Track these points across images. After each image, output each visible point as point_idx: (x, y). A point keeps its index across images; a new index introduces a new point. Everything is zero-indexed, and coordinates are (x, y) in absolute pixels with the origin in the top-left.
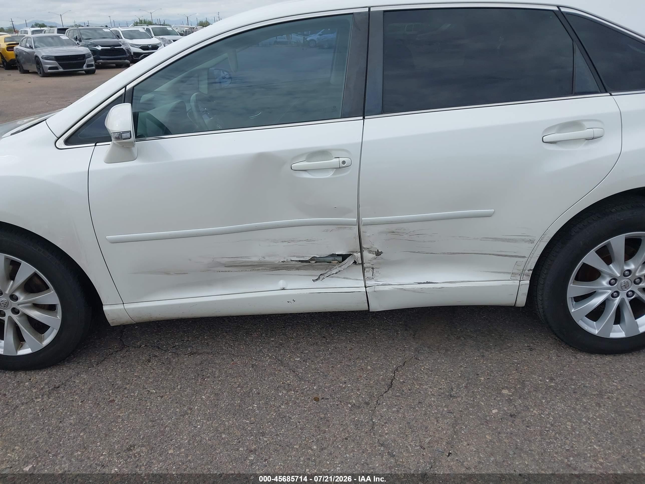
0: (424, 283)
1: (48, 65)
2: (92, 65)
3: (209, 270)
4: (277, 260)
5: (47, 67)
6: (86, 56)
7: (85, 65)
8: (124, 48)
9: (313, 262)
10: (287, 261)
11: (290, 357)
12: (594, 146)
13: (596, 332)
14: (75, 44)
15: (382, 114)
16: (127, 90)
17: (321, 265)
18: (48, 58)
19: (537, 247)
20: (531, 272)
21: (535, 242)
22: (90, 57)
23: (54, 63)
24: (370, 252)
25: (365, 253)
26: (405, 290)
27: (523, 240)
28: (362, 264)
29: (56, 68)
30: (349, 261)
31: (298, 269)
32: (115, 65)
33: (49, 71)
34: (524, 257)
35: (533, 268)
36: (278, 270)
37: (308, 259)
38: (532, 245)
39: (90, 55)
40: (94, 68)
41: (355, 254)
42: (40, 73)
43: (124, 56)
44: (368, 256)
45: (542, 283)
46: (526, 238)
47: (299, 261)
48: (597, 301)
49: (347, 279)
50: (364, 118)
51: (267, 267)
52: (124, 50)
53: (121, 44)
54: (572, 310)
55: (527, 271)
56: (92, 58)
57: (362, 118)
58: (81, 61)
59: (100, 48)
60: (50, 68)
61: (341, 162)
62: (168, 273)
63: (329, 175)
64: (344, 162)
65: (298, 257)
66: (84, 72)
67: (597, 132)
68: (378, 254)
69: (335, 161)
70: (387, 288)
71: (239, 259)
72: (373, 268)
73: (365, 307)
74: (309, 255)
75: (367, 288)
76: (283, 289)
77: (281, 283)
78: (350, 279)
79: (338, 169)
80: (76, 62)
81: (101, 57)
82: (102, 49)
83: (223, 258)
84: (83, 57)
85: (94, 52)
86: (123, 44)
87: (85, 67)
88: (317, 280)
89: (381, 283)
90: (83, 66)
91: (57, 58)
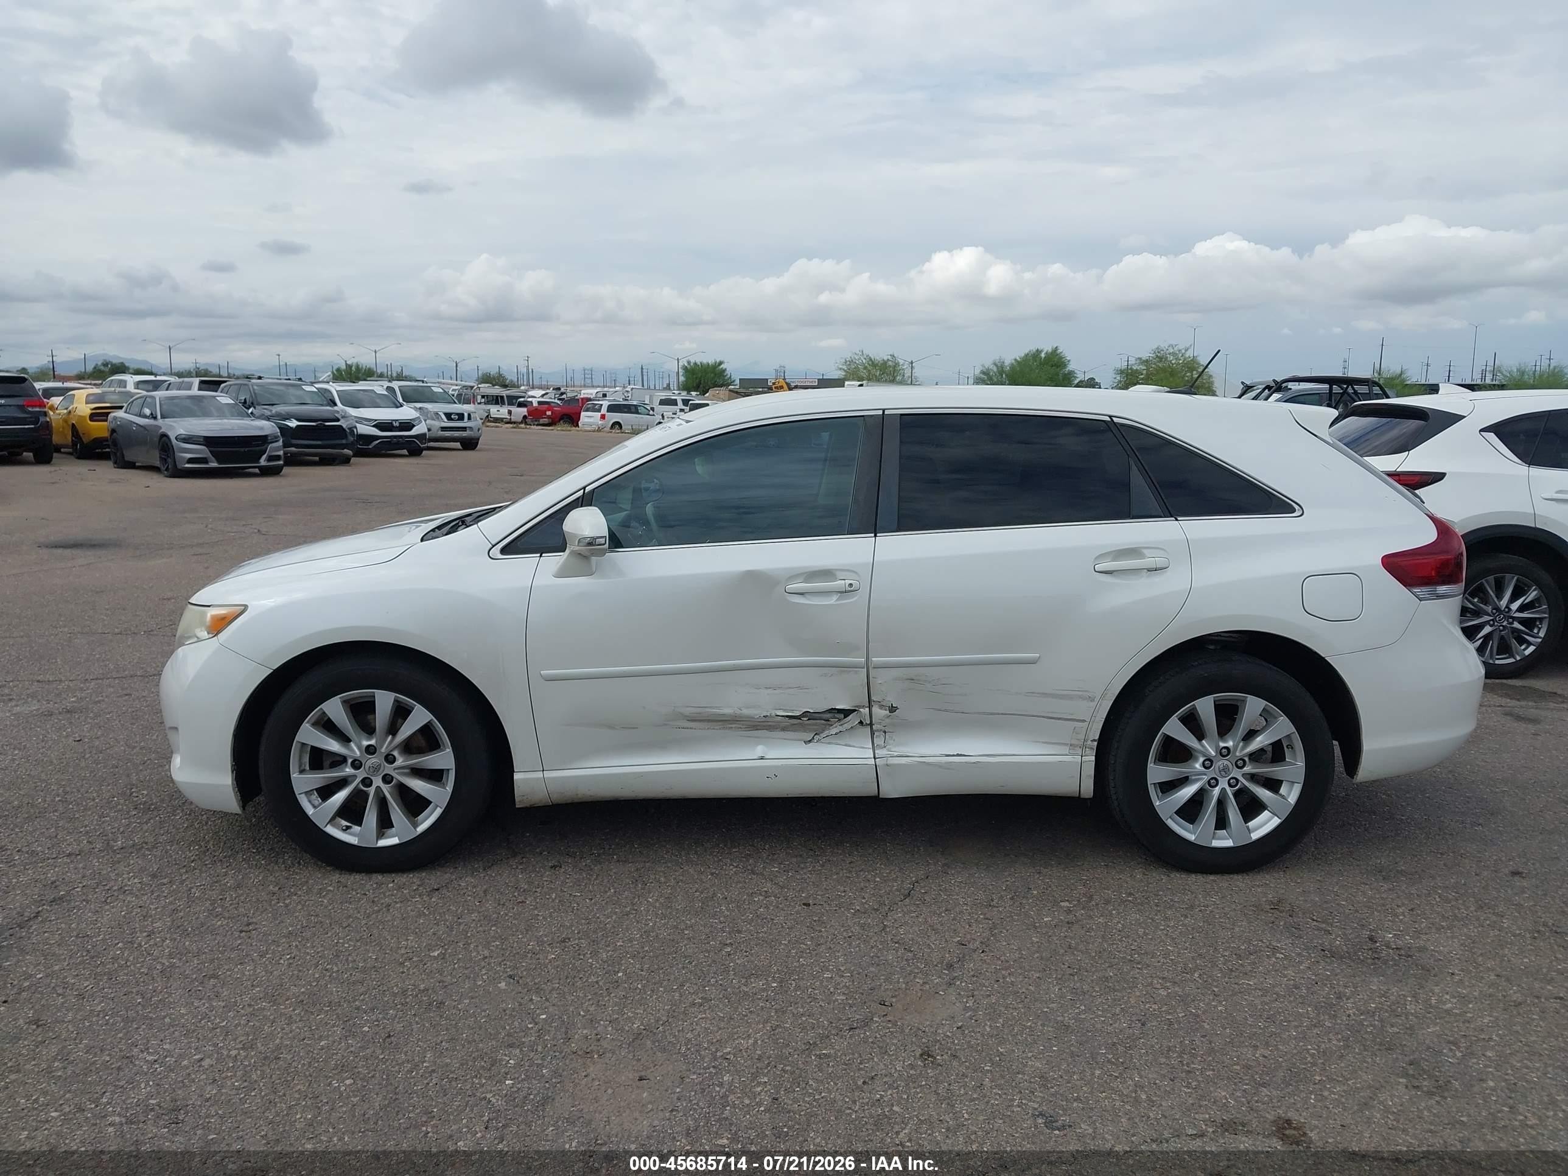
0: (954, 755)
1: (186, 453)
2: (278, 458)
3: (666, 725)
4: (757, 713)
5: (184, 458)
6: (269, 438)
7: (264, 457)
8: (344, 426)
9: (805, 719)
10: (771, 716)
11: (764, 868)
12: (1157, 579)
13: (1192, 838)
14: (246, 415)
15: (897, 531)
16: (586, 491)
17: (815, 725)
18: (188, 439)
19: (1100, 705)
20: (1096, 743)
21: (1097, 700)
22: (277, 441)
23: (202, 451)
24: (882, 707)
25: (876, 709)
26: (928, 764)
27: (1080, 697)
28: (871, 724)
29: (204, 460)
30: (853, 720)
31: (784, 729)
32: (317, 458)
33: (187, 466)
34: (1084, 721)
35: (1097, 737)
36: (757, 729)
37: (798, 714)
38: (1093, 704)
39: (276, 437)
40: (281, 462)
41: (861, 710)
42: (167, 469)
43: (344, 441)
44: (879, 712)
45: (1113, 762)
46: (1084, 693)
47: (787, 716)
48: (1188, 791)
49: (850, 746)
50: (875, 536)
51: (743, 725)
52: (344, 430)
53: (340, 417)
54: (1157, 803)
55: (1089, 742)
56: (280, 443)
57: (873, 535)
58: (258, 448)
59: (293, 424)
60: (190, 461)
61: (847, 585)
62: (611, 727)
63: (833, 600)
64: (851, 585)
65: (785, 710)
66: (257, 471)
67: (1160, 562)
68: (893, 709)
69: (839, 584)
70: (903, 761)
71: (707, 710)
72: (885, 732)
73: (874, 792)
74: (801, 709)
75: (877, 760)
76: (762, 758)
77: (760, 750)
78: (854, 746)
79: (843, 593)
80: (246, 449)
81: (295, 442)
82: (298, 426)
83: (687, 707)
84: (263, 440)
85: (284, 430)
86: (343, 417)
87: (263, 461)
88: (810, 741)
89: (896, 754)
90: (260, 458)
91: (210, 442)
